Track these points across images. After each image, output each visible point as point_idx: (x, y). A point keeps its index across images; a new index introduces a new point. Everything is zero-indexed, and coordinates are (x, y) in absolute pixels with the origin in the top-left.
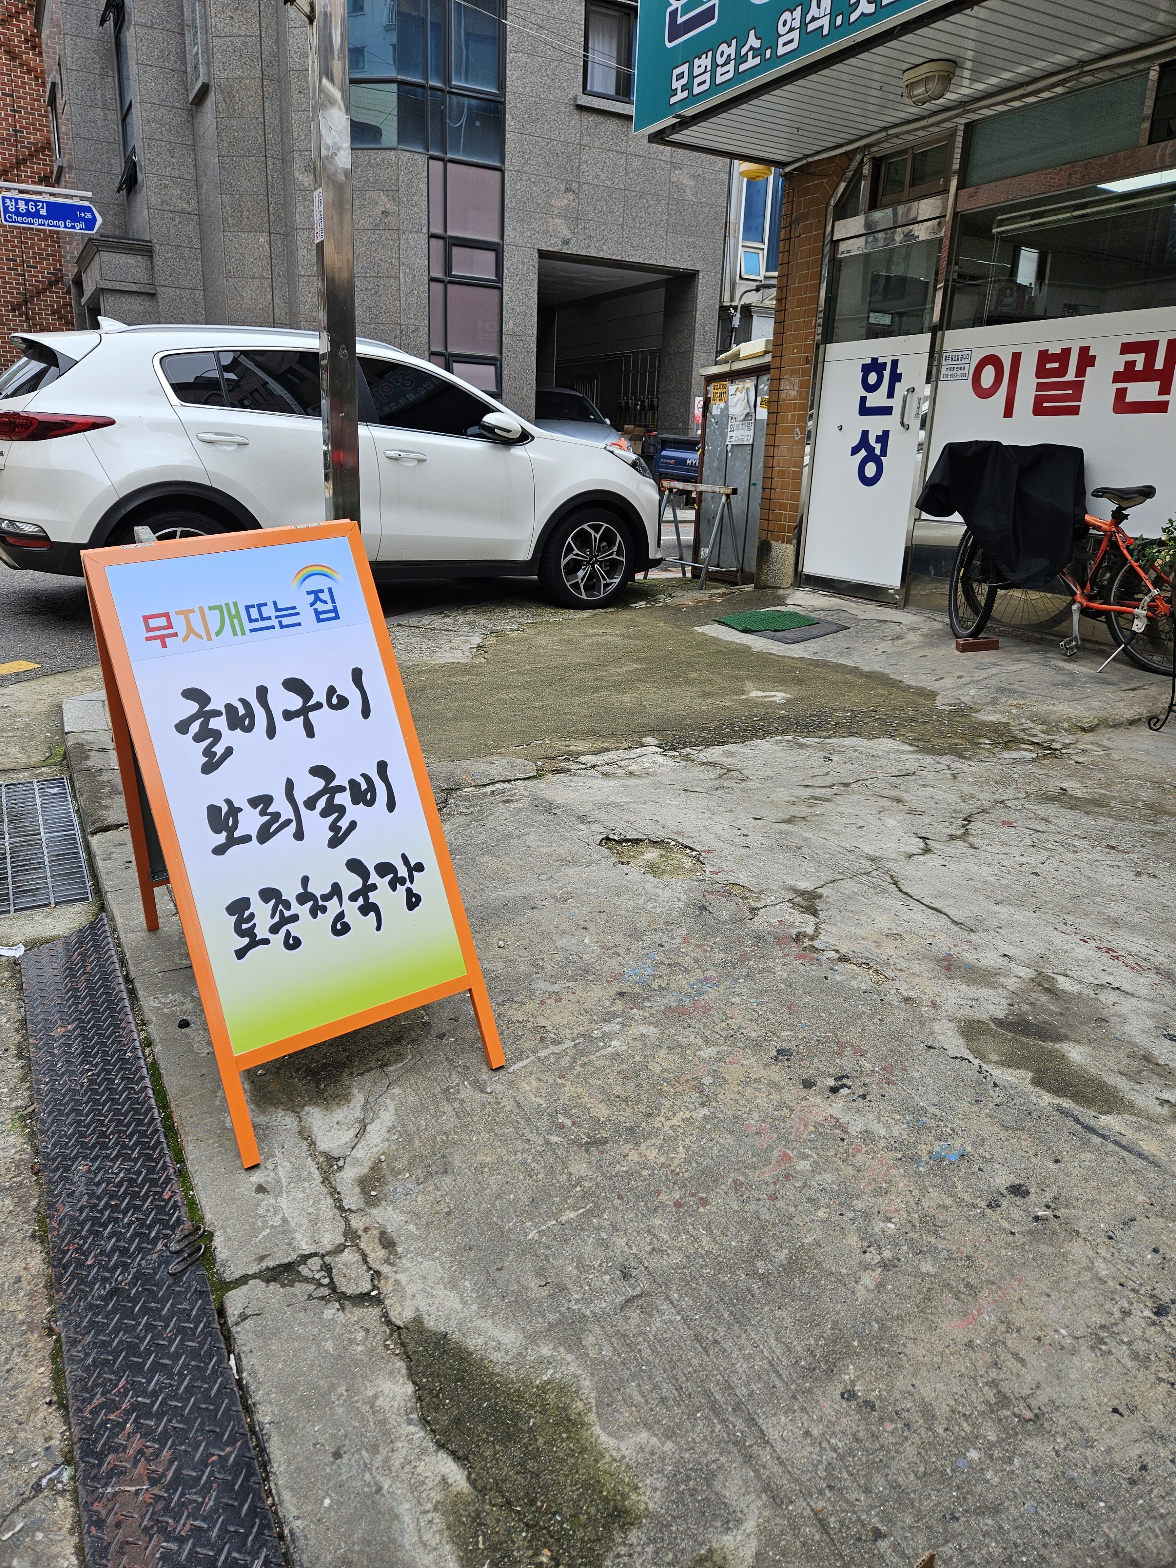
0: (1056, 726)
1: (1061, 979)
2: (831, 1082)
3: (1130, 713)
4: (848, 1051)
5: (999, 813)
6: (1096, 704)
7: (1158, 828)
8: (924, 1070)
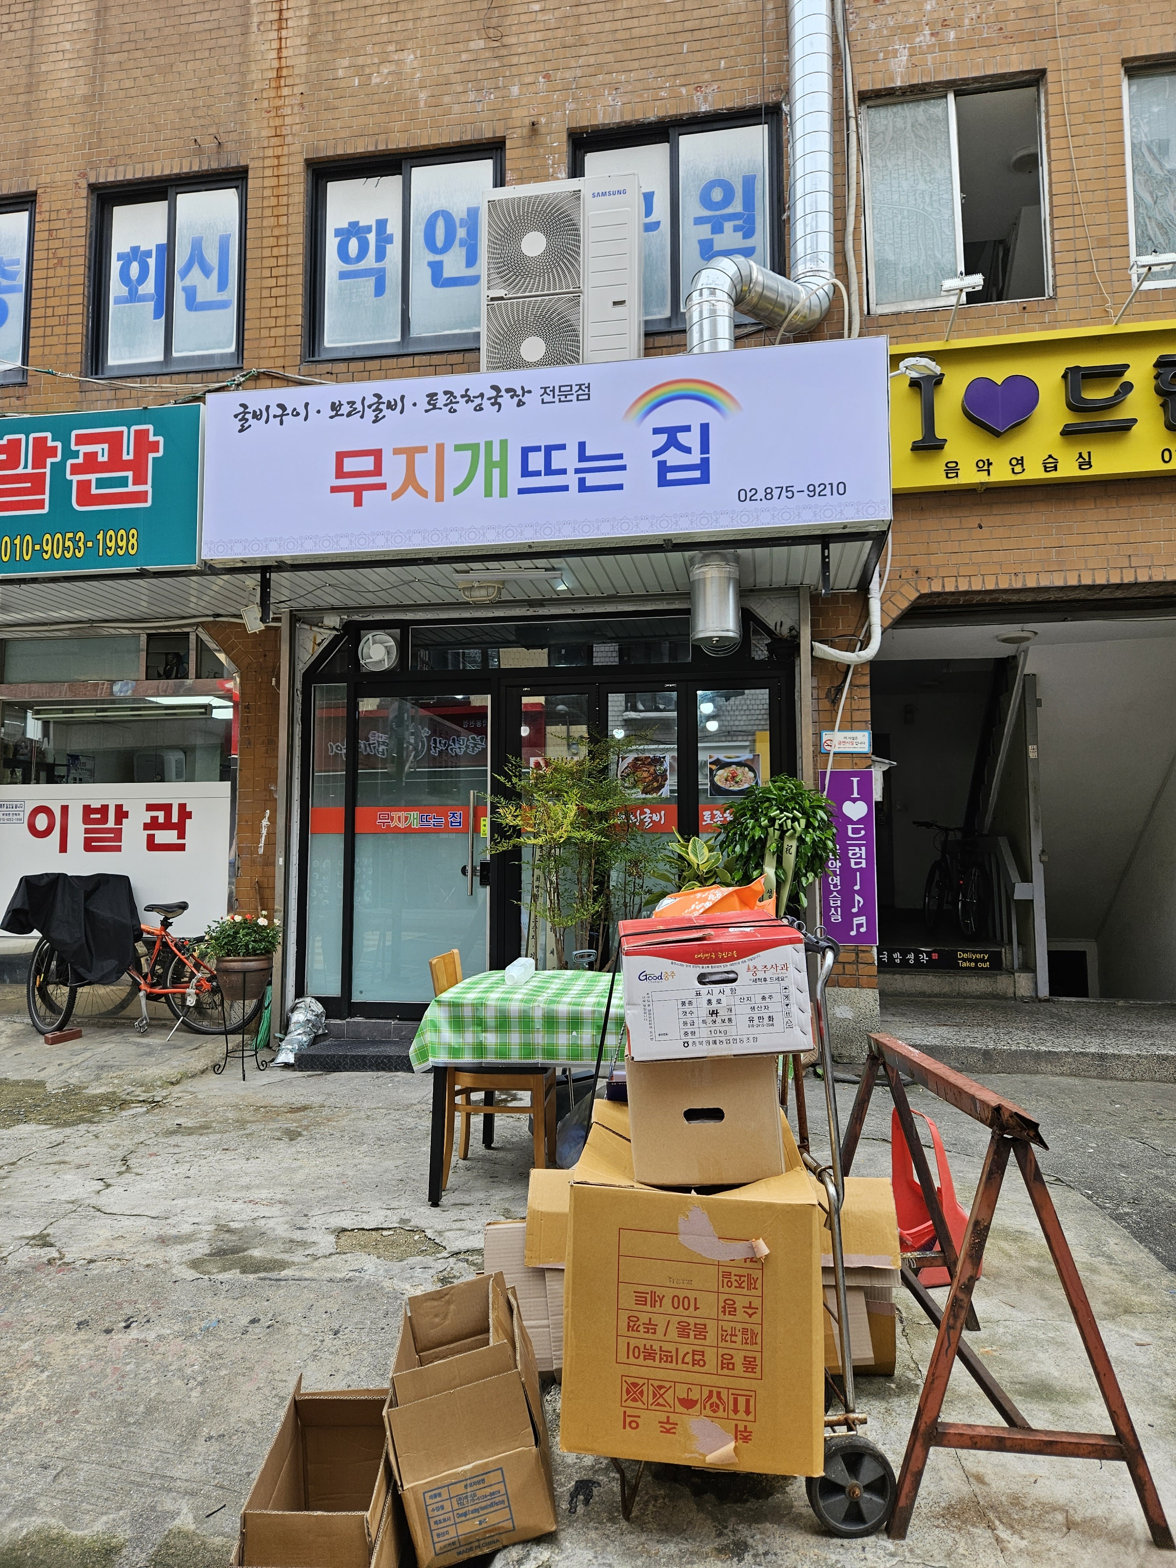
0: (152, 1085)
1: (231, 1224)
2: (124, 1324)
3: (200, 1066)
4: (125, 1305)
5: (142, 1149)
6: (175, 1063)
7: (248, 1132)
8: (178, 1294)
